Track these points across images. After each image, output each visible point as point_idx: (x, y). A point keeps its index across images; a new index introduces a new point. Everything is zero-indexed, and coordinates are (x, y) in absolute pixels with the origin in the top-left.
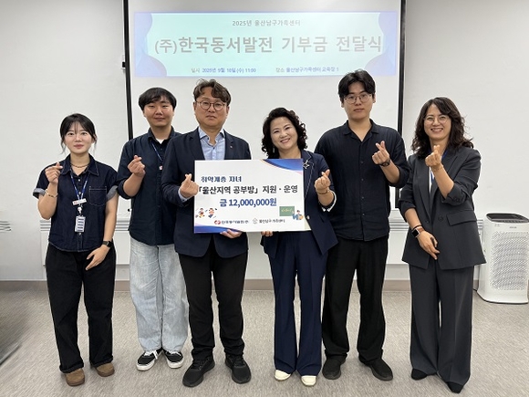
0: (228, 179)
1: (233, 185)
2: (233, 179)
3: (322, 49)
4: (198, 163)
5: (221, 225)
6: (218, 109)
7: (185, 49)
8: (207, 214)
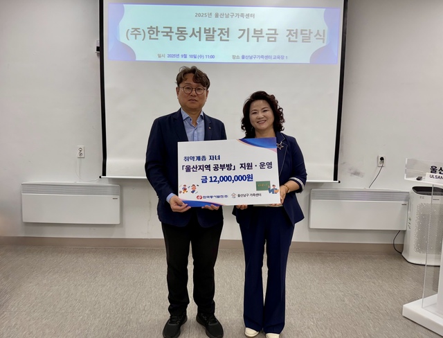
0: (208, 158)
1: (212, 163)
2: (212, 158)
3: (273, 39)
4: (181, 145)
5: (203, 200)
6: (199, 93)
7: (153, 36)
8: (190, 190)
